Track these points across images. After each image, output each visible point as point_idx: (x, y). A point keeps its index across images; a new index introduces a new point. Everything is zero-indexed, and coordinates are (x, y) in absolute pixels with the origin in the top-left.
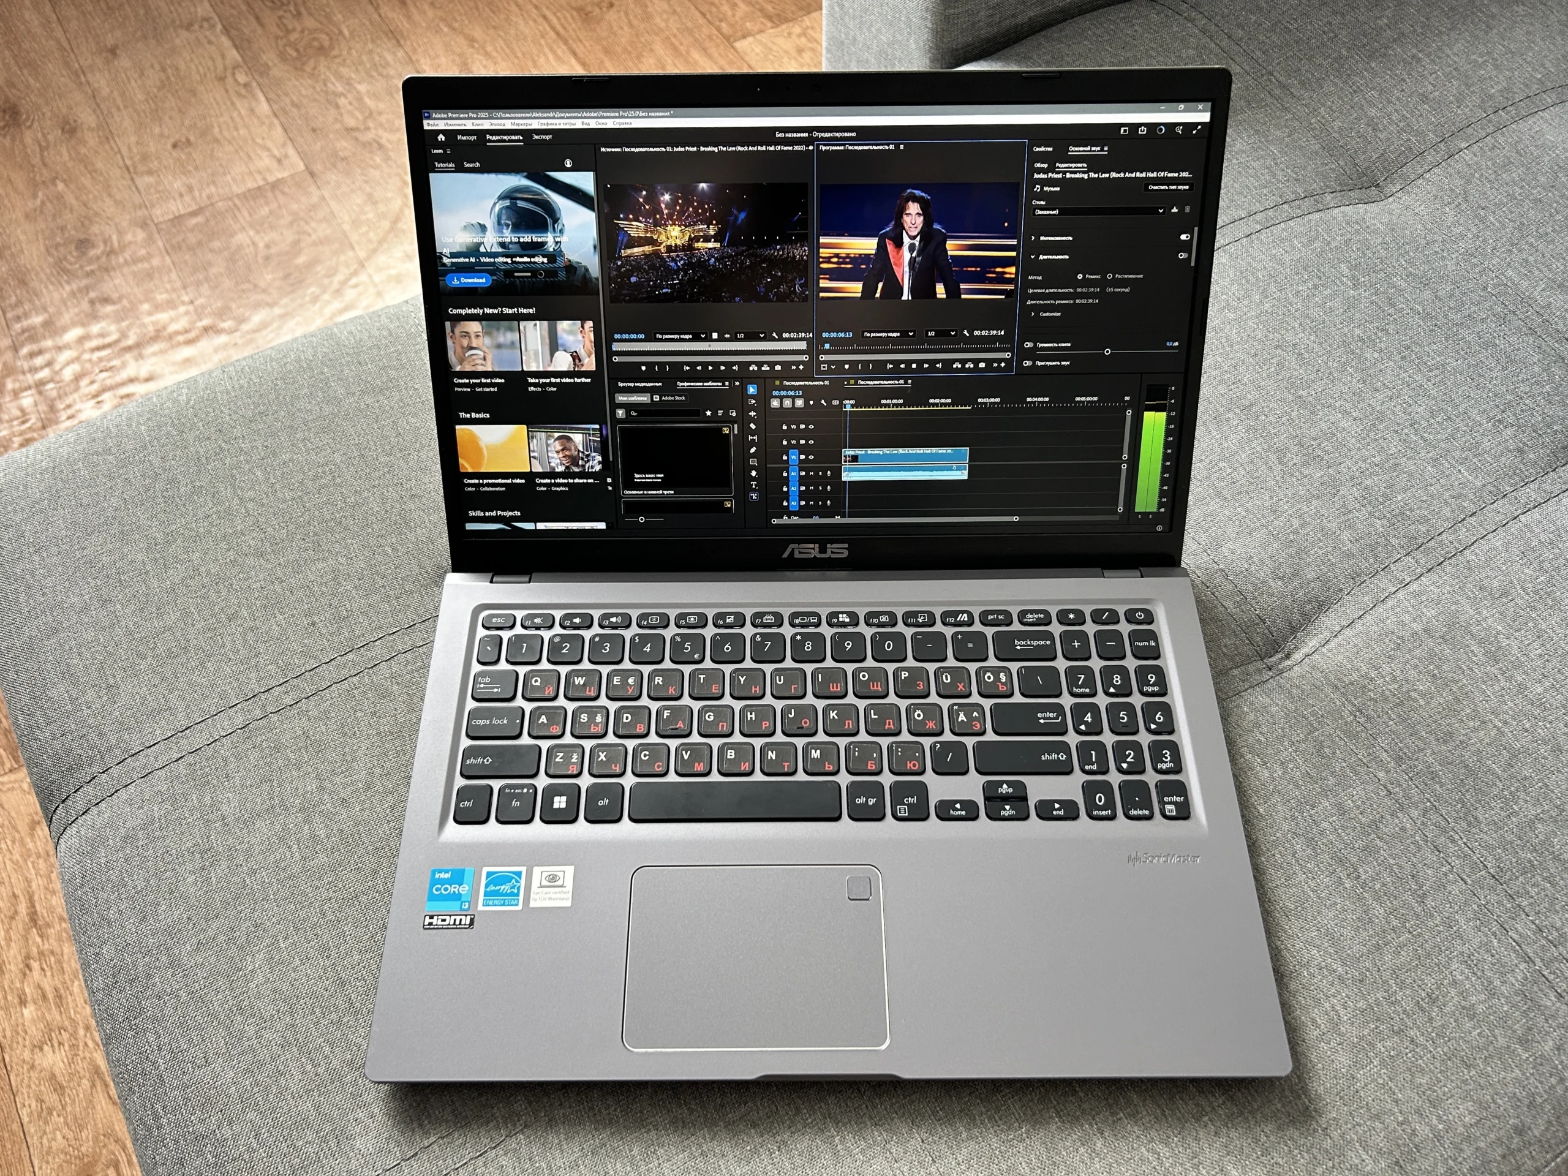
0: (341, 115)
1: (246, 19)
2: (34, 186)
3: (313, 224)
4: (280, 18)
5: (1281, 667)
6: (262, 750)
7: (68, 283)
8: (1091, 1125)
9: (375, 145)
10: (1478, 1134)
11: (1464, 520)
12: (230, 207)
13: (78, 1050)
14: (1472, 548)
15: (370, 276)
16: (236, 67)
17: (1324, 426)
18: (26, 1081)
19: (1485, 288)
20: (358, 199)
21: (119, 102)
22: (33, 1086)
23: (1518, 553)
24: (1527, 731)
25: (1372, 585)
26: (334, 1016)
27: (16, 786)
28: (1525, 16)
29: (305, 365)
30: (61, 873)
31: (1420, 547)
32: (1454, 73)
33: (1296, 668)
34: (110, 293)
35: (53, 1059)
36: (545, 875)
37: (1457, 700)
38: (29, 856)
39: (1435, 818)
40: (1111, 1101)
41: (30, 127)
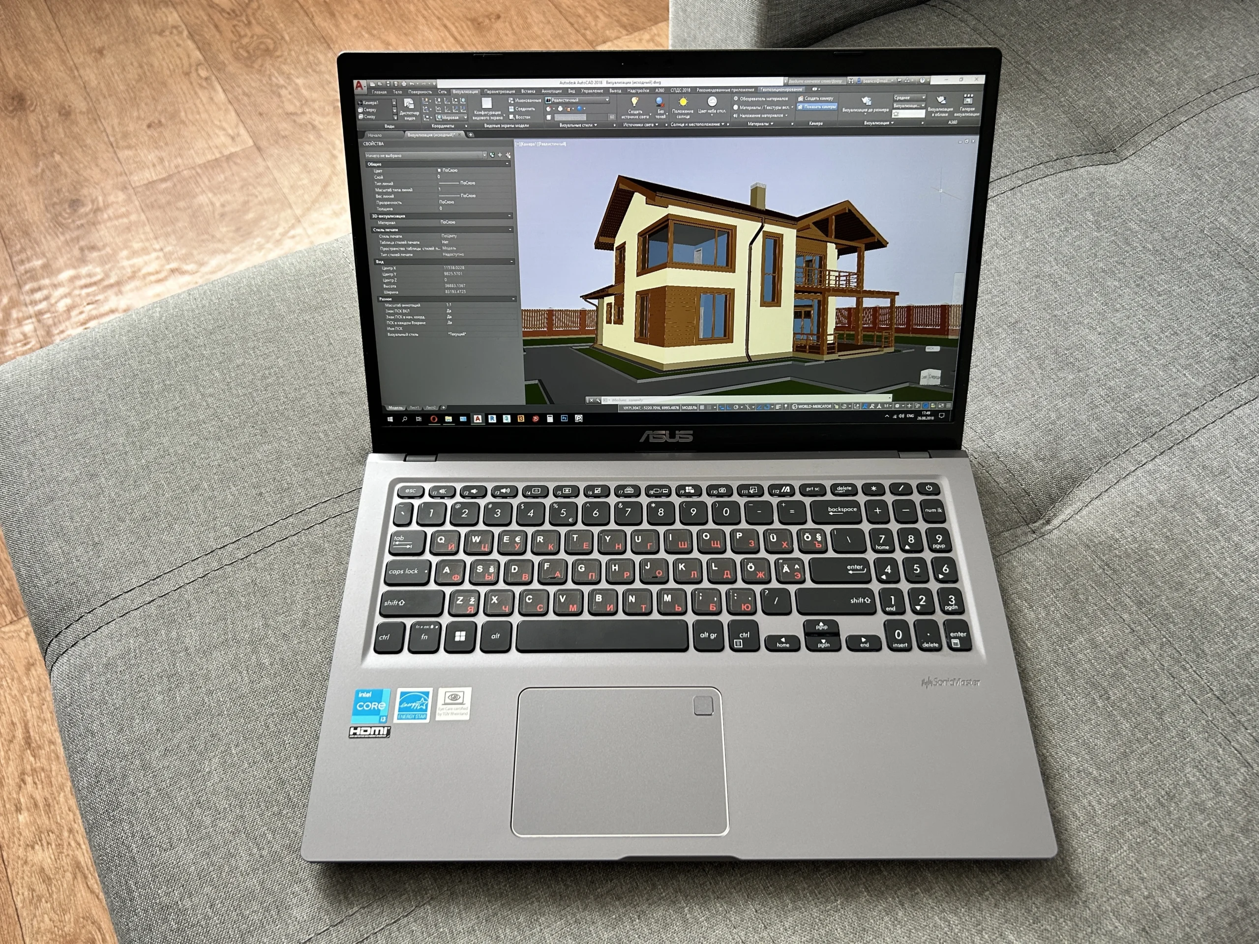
0: (283, 102)
1: (207, 27)
2: (36, 157)
3: (260, 189)
4: (234, 26)
5: (1042, 531)
6: (218, 595)
7: (63, 234)
8: (893, 898)
9: (310, 126)
10: (1209, 906)
11: (1188, 413)
12: (194, 176)
13: (63, 848)
14: (1196, 435)
15: (304, 229)
16: (199, 64)
17: (1075, 339)
18: (20, 874)
19: (1202, 231)
20: (296, 168)
21: (105, 91)
22: (26, 878)
23: (1232, 439)
24: (1243, 581)
25: (1115, 465)
26: (275, 809)
27: (15, 635)
28: (1230, 18)
29: (255, 289)
30: (54, 694)
31: (1154, 435)
32: (1175, 63)
33: (1055, 531)
34: (96, 241)
35: (42, 856)
36: (448, 694)
37: (1186, 557)
38: (25, 691)
39: (1170, 650)
40: (910, 879)
41: (33, 111)
